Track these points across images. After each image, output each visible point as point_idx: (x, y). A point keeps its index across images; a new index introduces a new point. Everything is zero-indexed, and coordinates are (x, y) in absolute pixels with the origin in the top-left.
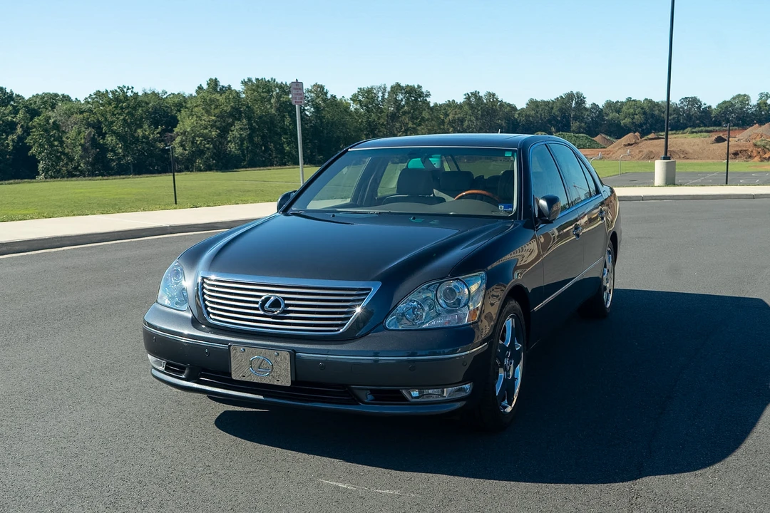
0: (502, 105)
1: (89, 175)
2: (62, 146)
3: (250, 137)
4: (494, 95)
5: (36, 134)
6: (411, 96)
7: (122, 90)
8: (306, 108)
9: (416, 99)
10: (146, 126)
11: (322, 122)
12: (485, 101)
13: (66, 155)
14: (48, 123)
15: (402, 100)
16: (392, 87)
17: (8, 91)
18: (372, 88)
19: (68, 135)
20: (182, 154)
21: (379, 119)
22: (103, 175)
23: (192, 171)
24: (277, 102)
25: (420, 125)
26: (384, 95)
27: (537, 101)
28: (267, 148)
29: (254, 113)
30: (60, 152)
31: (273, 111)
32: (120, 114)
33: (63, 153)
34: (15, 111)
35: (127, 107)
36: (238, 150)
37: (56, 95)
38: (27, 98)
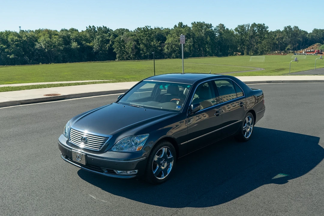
0: (301, 31)
1: (134, 59)
2: (124, 48)
3: (193, 45)
4: (297, 27)
5: (116, 44)
6: (260, 28)
7: (146, 27)
8: (216, 34)
9: (262, 29)
10: (154, 41)
11: (222, 39)
12: (293, 30)
13: (126, 52)
14: (120, 40)
15: (256, 30)
16: (252, 25)
17: (108, 28)
18: (244, 25)
19: (127, 44)
20: (167, 52)
21: (246, 38)
22: (138, 59)
23: (171, 58)
24: (205, 31)
25: (263, 40)
26: (248, 28)
27: (317, 30)
28: (200, 50)
29: (195, 36)
30: (124, 51)
31: (203, 35)
32: (146, 37)
33: (125, 51)
34: (110, 35)
35: (148, 34)
36: (188, 50)
37: (124, 29)
38: (114, 30)
